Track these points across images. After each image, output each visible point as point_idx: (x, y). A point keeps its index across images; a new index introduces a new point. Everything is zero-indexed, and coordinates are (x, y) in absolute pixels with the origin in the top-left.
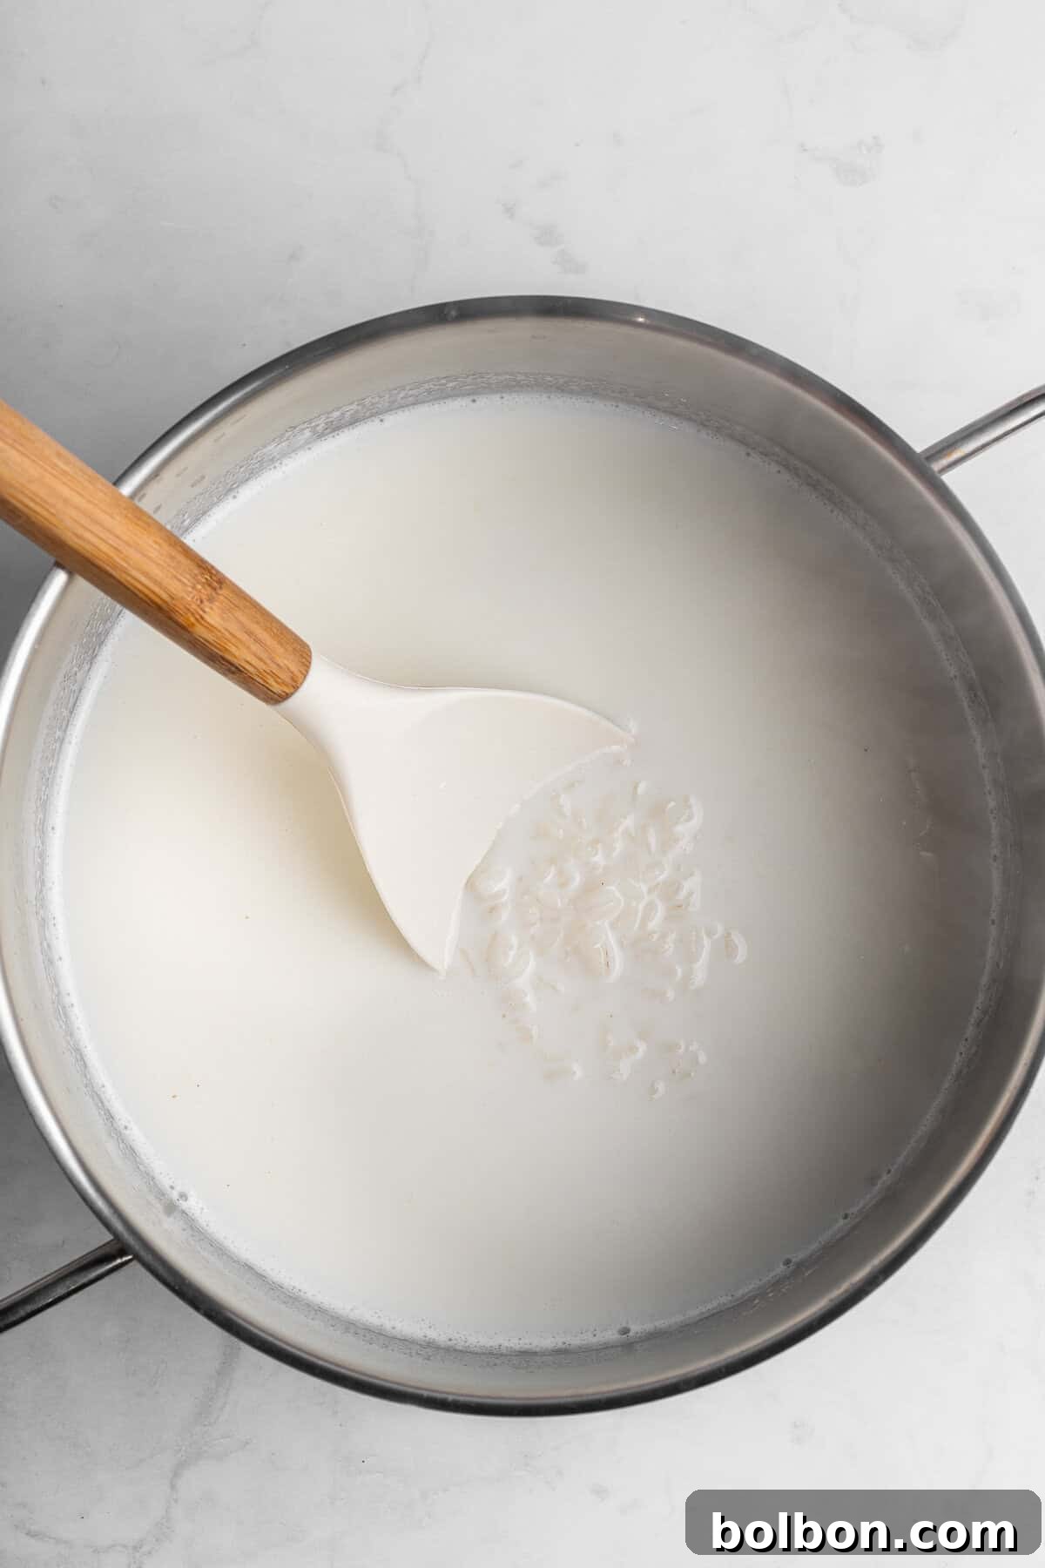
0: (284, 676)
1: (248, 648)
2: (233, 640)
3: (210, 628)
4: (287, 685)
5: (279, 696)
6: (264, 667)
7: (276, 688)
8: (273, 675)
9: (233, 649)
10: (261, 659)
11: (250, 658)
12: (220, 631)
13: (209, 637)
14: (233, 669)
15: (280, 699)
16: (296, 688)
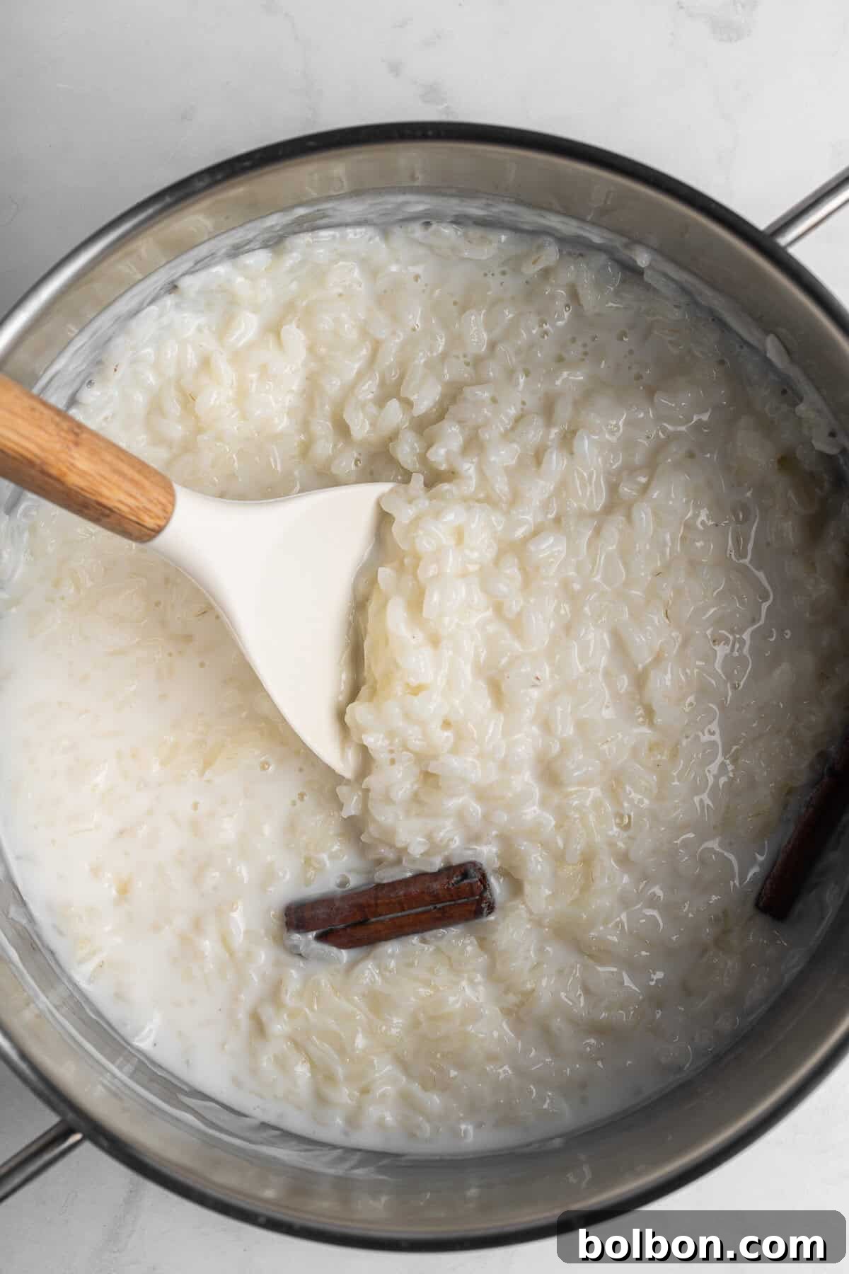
0: (157, 510)
1: (119, 488)
2: (105, 482)
3: (83, 474)
4: (159, 518)
5: (153, 530)
6: (137, 504)
7: (150, 522)
8: (147, 510)
9: (105, 492)
10: (131, 496)
11: (123, 497)
12: (91, 475)
13: (82, 483)
14: (107, 512)
15: (153, 533)
16: (168, 519)
